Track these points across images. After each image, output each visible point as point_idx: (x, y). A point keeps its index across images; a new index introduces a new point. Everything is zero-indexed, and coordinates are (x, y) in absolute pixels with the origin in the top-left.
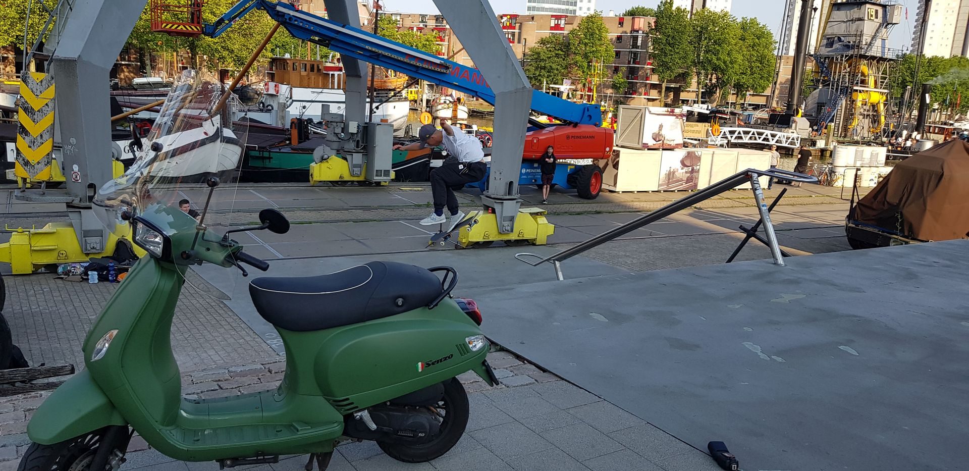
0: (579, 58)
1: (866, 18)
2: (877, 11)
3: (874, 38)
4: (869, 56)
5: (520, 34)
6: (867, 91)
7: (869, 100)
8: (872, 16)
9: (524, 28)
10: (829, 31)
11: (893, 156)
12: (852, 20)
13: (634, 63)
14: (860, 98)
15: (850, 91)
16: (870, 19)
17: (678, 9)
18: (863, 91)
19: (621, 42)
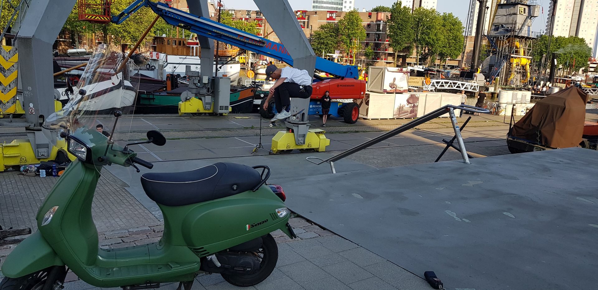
0: (344, 37)
1: (518, 13)
2: (525, 9)
3: (523, 25)
4: (520, 36)
5: (308, 22)
6: (519, 57)
7: (520, 63)
8: (522, 12)
9: (310, 19)
10: (496, 21)
11: (535, 97)
12: (510, 14)
13: (378, 40)
14: (515, 61)
15: (509, 57)
16: (521, 14)
17: (405, 7)
18: (517, 57)
19: (370, 28)
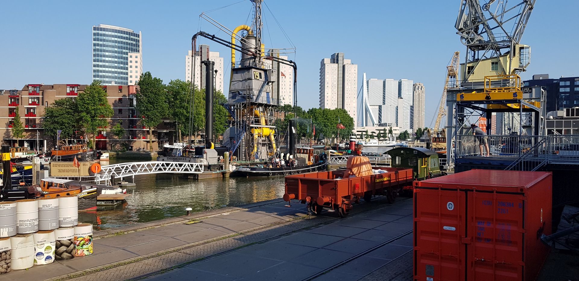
1: (253, 78)
2: (260, 74)
3: (260, 91)
4: (257, 103)
5: (43, 98)
6: (260, 127)
7: (262, 134)
8: (257, 76)
10: (233, 88)
12: (245, 80)
13: (132, 117)
14: (256, 132)
15: (248, 128)
16: (256, 79)
18: (257, 127)
19: (122, 103)
